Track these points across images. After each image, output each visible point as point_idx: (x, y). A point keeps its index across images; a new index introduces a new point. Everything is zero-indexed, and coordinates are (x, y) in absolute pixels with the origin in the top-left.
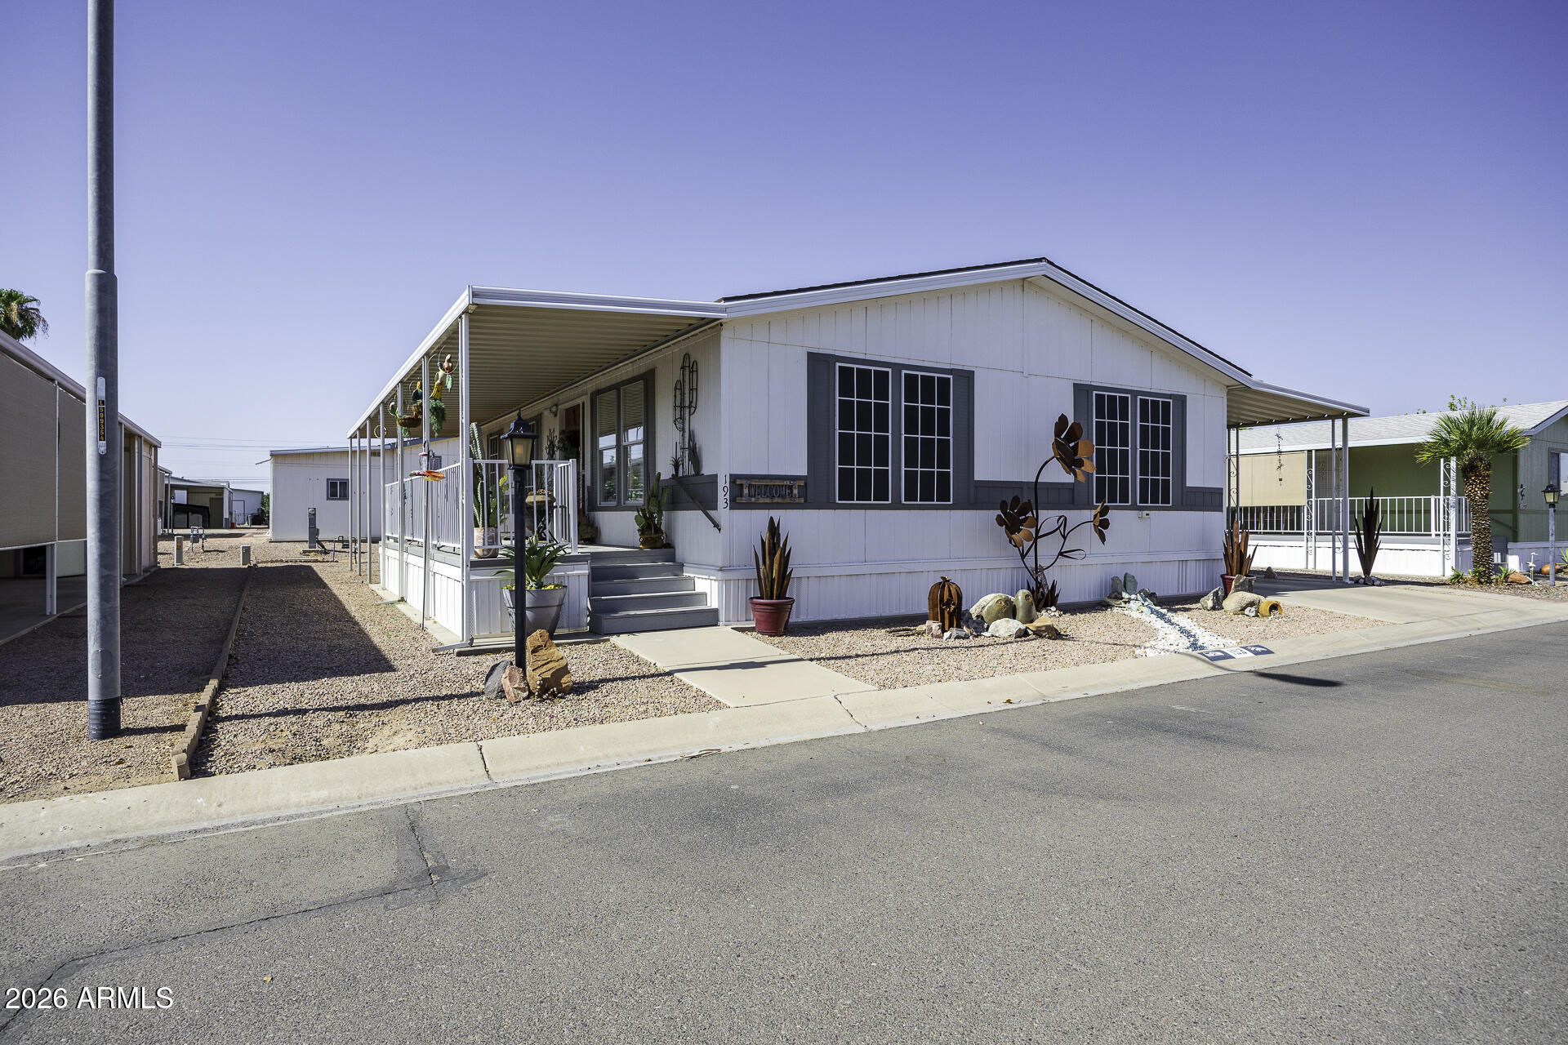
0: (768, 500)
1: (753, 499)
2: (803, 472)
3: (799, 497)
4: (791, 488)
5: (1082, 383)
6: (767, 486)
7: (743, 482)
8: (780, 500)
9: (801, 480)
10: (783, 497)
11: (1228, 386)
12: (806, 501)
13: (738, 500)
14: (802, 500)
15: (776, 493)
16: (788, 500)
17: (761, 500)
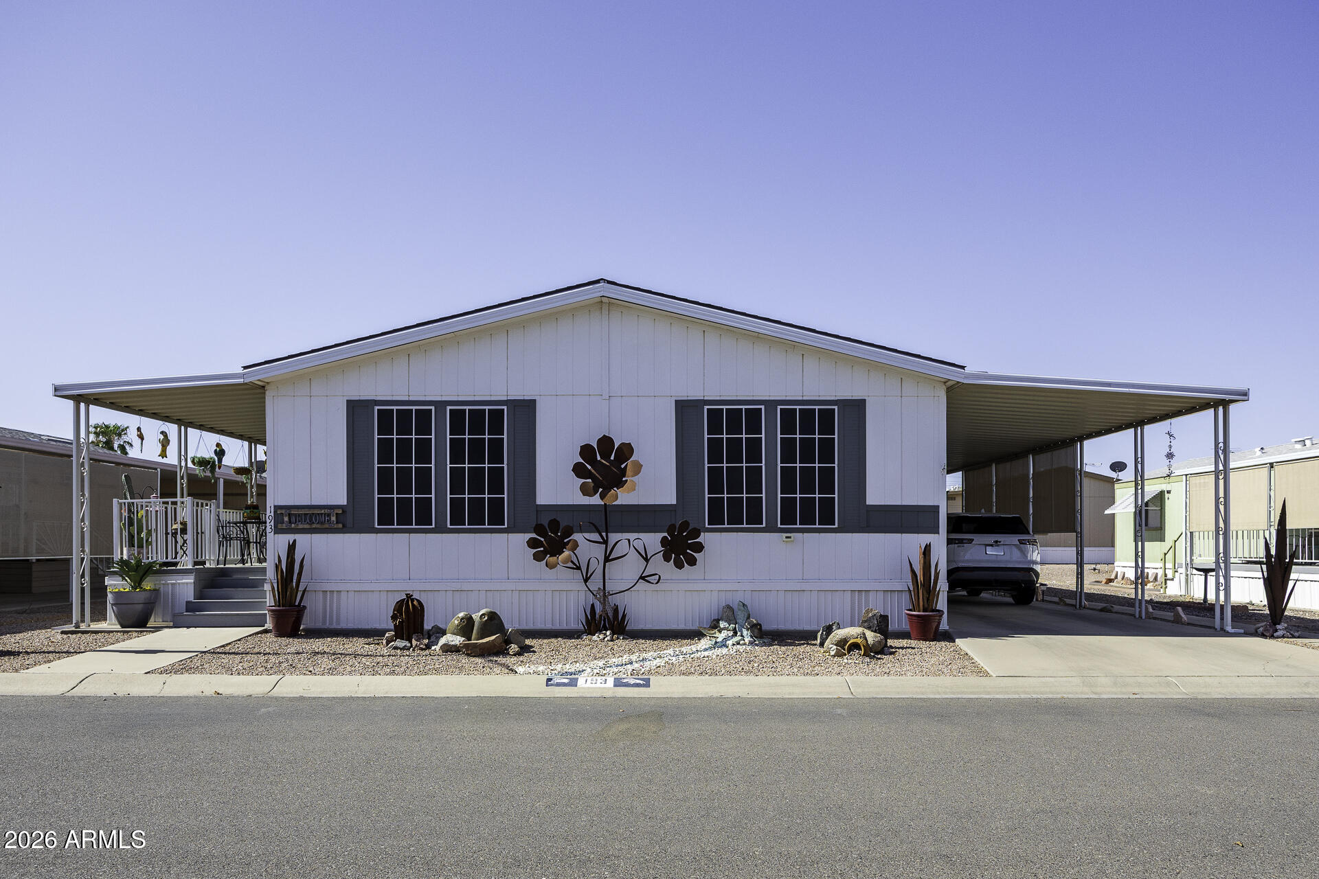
0: (307, 526)
1: (293, 525)
2: (342, 500)
3: (337, 523)
4: (329, 515)
5: (689, 398)
6: (306, 514)
7: (283, 511)
8: (318, 526)
9: (339, 508)
10: (322, 523)
11: (945, 383)
12: (344, 526)
13: (280, 526)
14: (340, 526)
15: (316, 521)
16: (327, 526)
17: (301, 526)
